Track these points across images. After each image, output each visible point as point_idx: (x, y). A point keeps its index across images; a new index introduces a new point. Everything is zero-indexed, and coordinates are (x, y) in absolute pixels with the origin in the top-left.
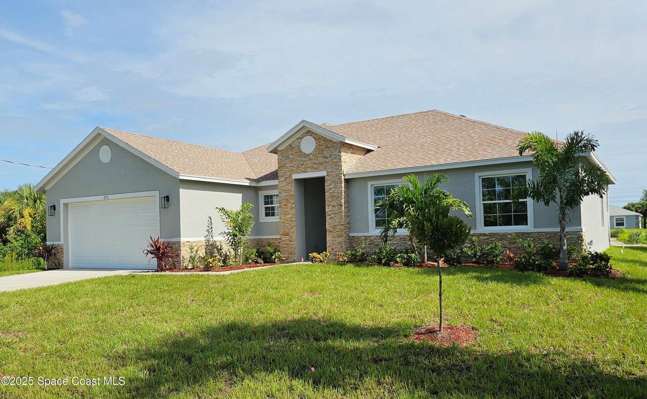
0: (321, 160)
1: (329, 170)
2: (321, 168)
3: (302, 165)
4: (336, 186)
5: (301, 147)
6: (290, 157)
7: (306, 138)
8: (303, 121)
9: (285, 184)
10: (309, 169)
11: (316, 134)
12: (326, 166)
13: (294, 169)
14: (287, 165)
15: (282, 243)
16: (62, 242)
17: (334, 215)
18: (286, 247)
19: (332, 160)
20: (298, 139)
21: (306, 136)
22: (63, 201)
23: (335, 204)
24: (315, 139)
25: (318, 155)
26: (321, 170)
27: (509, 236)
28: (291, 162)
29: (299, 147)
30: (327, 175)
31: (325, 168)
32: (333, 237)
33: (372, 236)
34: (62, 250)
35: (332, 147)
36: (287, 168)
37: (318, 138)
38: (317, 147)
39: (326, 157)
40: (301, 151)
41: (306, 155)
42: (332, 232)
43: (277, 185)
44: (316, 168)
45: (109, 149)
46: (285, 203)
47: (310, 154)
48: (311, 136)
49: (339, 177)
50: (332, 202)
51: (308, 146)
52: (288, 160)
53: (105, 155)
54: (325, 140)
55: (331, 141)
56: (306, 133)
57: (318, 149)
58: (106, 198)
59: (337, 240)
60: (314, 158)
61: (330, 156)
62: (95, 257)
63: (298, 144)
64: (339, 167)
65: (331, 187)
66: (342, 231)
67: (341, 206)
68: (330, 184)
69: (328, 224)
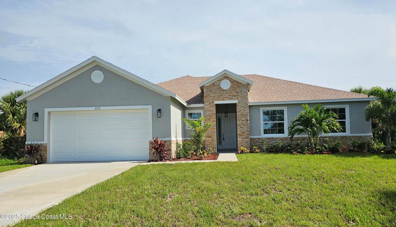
0: (234, 94)
1: (240, 100)
2: (235, 98)
3: (222, 96)
4: (244, 109)
5: (221, 85)
6: (213, 91)
7: (224, 80)
8: (225, 70)
9: (209, 106)
10: (226, 99)
11: (231, 79)
12: (238, 97)
13: (216, 98)
14: (211, 96)
15: (207, 142)
16: (45, 142)
17: (243, 126)
18: (209, 144)
19: (242, 94)
20: (219, 80)
21: (224, 79)
22: (47, 110)
23: (244, 119)
24: (230, 81)
25: (232, 91)
26: (234, 100)
27: (339, 138)
28: (214, 94)
29: (219, 85)
30: (239, 103)
31: (237, 99)
32: (242, 138)
33: (263, 138)
34: (45, 148)
35: (242, 87)
36: (211, 97)
37: (233, 81)
38: (232, 86)
39: (238, 92)
40: (220, 88)
41: (224, 90)
42: (242, 135)
43: (204, 107)
44: (231, 98)
45: (102, 73)
46: (209, 118)
47: (227, 90)
48: (228, 79)
49: (247, 104)
50: (242, 118)
51: (226, 85)
52: (211, 93)
53: (97, 77)
54: (237, 82)
55: (241, 83)
56: (225, 77)
57: (232, 87)
58: (97, 109)
59: (245, 140)
60: (229, 92)
61: (241, 92)
62: (78, 153)
63: (218, 83)
64: (246, 98)
65: (241, 109)
66: (248, 135)
67: (247, 120)
68: (241, 108)
69: (239, 131)
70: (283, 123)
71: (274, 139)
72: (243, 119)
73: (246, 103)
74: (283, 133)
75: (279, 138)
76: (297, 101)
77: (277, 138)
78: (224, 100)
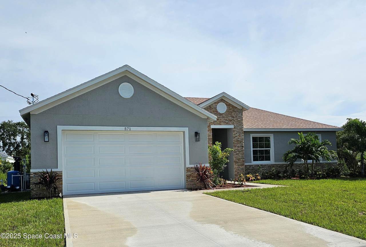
0: (230, 118)
1: (235, 125)
2: (231, 123)
3: (218, 120)
4: (240, 135)
5: (217, 108)
7: (220, 103)
8: (224, 93)
10: (222, 123)
11: (228, 102)
12: (233, 122)
13: (212, 122)
17: (238, 152)
19: (237, 119)
20: (215, 103)
24: (226, 105)
25: (228, 115)
26: (230, 125)
29: (216, 108)
30: (235, 128)
31: (233, 124)
32: (238, 165)
35: (237, 111)
37: (228, 105)
39: (233, 117)
40: (217, 111)
41: (220, 114)
42: (237, 162)
44: (227, 123)
45: (132, 86)
47: (223, 114)
48: (224, 103)
50: (237, 144)
51: (222, 108)
53: (126, 91)
54: (233, 106)
55: (236, 108)
56: (221, 100)
57: (228, 111)
58: (127, 130)
59: (241, 167)
60: (225, 116)
61: (236, 117)
62: (100, 182)
63: (215, 106)
64: (241, 124)
65: (236, 135)
66: (244, 162)
67: (243, 147)
68: (236, 133)
69: (235, 158)
70: (269, 150)
71: (263, 166)
72: (239, 145)
73: (241, 129)
74: (269, 160)
75: (267, 165)
76: (284, 129)
77: (265, 165)
78: (220, 124)
